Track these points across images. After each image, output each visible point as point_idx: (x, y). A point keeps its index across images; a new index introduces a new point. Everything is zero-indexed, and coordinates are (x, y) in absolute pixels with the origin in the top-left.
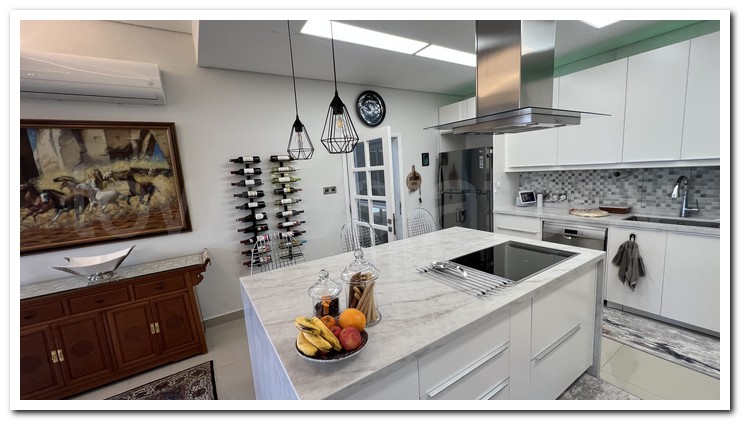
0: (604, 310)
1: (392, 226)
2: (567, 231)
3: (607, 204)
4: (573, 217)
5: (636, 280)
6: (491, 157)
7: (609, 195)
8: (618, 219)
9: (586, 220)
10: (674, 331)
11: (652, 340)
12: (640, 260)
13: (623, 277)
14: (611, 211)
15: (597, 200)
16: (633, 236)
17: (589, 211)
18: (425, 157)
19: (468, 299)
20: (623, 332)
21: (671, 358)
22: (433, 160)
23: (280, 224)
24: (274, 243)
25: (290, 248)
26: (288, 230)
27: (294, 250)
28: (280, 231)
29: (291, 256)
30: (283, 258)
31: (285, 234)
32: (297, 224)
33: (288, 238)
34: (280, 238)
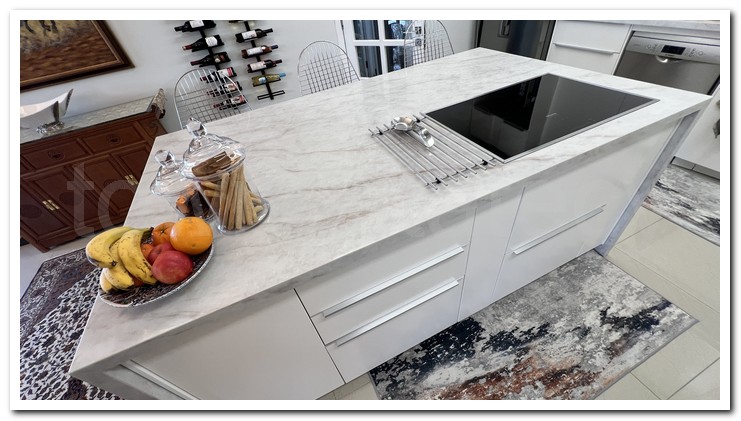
1: (423, 36)
11: (705, 213)
23: (244, 51)
24: (244, 79)
25: (267, 84)
26: (259, 60)
27: (272, 86)
28: (247, 62)
29: (271, 95)
30: (260, 98)
31: (254, 66)
32: (267, 51)
33: (262, 71)
34: (250, 71)
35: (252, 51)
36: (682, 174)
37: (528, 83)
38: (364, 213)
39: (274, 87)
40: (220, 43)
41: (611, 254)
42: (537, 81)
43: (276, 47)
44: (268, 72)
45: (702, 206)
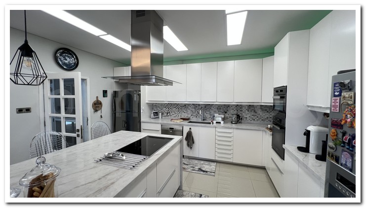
0: (183, 160)
1: (80, 133)
2: (170, 128)
3: (183, 117)
4: (172, 123)
5: (192, 145)
6: (139, 95)
7: (183, 114)
8: (186, 123)
9: (176, 124)
10: (202, 162)
11: (197, 167)
12: (193, 137)
13: (188, 145)
14: (184, 119)
15: (180, 115)
16: (190, 129)
17: (177, 120)
18: (105, 92)
19: (125, 172)
20: (189, 167)
21: (202, 173)
22: (109, 94)
36: (188, 160)
37: (137, 141)
38: (112, 183)
41: (184, 188)
42: (140, 141)
45: (196, 166)
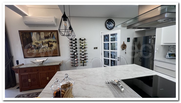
6: (154, 39)
22: (131, 40)
23: (81, 56)
24: (79, 61)
25: (83, 63)
26: (83, 58)
27: (84, 64)
28: (81, 58)
29: (84, 65)
30: (81, 65)
31: (82, 59)
32: (85, 57)
33: (83, 60)
34: (81, 60)
35: (82, 57)
39: (85, 64)
40: (77, 54)
43: (87, 56)
44: (84, 61)
